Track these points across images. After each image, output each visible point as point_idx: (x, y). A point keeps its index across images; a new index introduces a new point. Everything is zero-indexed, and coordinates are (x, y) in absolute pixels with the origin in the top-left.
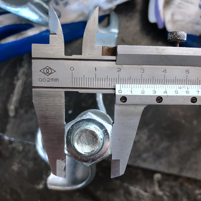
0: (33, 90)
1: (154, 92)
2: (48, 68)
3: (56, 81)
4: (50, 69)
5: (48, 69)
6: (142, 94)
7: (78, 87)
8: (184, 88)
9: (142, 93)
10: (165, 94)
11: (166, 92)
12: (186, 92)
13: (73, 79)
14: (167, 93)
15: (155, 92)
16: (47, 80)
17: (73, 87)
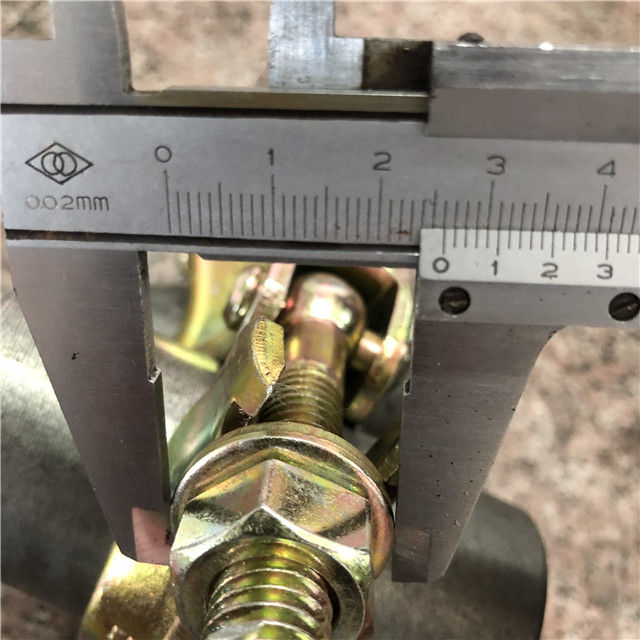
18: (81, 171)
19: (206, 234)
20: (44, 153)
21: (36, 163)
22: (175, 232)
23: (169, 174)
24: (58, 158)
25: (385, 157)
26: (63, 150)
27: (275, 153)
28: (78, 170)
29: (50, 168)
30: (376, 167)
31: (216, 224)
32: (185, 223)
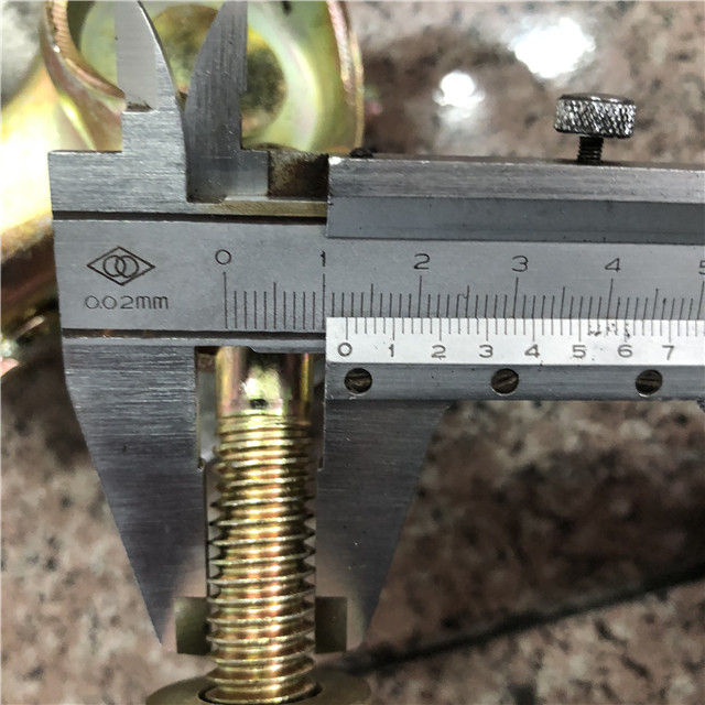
0: (66, 341)
1: (483, 351)
2: (120, 253)
3: (157, 305)
4: (132, 256)
5: (121, 258)
9: (434, 356)
10: (533, 360)
11: (534, 351)
12: (620, 351)
13: (230, 298)
14: (537, 355)
15: (491, 352)
16: (121, 302)
17: (230, 329)
18: (143, 274)
19: (260, 328)
20: (106, 256)
21: (98, 265)
22: (231, 328)
23: (227, 275)
24: (120, 261)
25: (425, 259)
26: (124, 253)
27: (327, 256)
28: (140, 271)
29: (112, 271)
30: (416, 267)
31: (270, 319)
32: (241, 319)
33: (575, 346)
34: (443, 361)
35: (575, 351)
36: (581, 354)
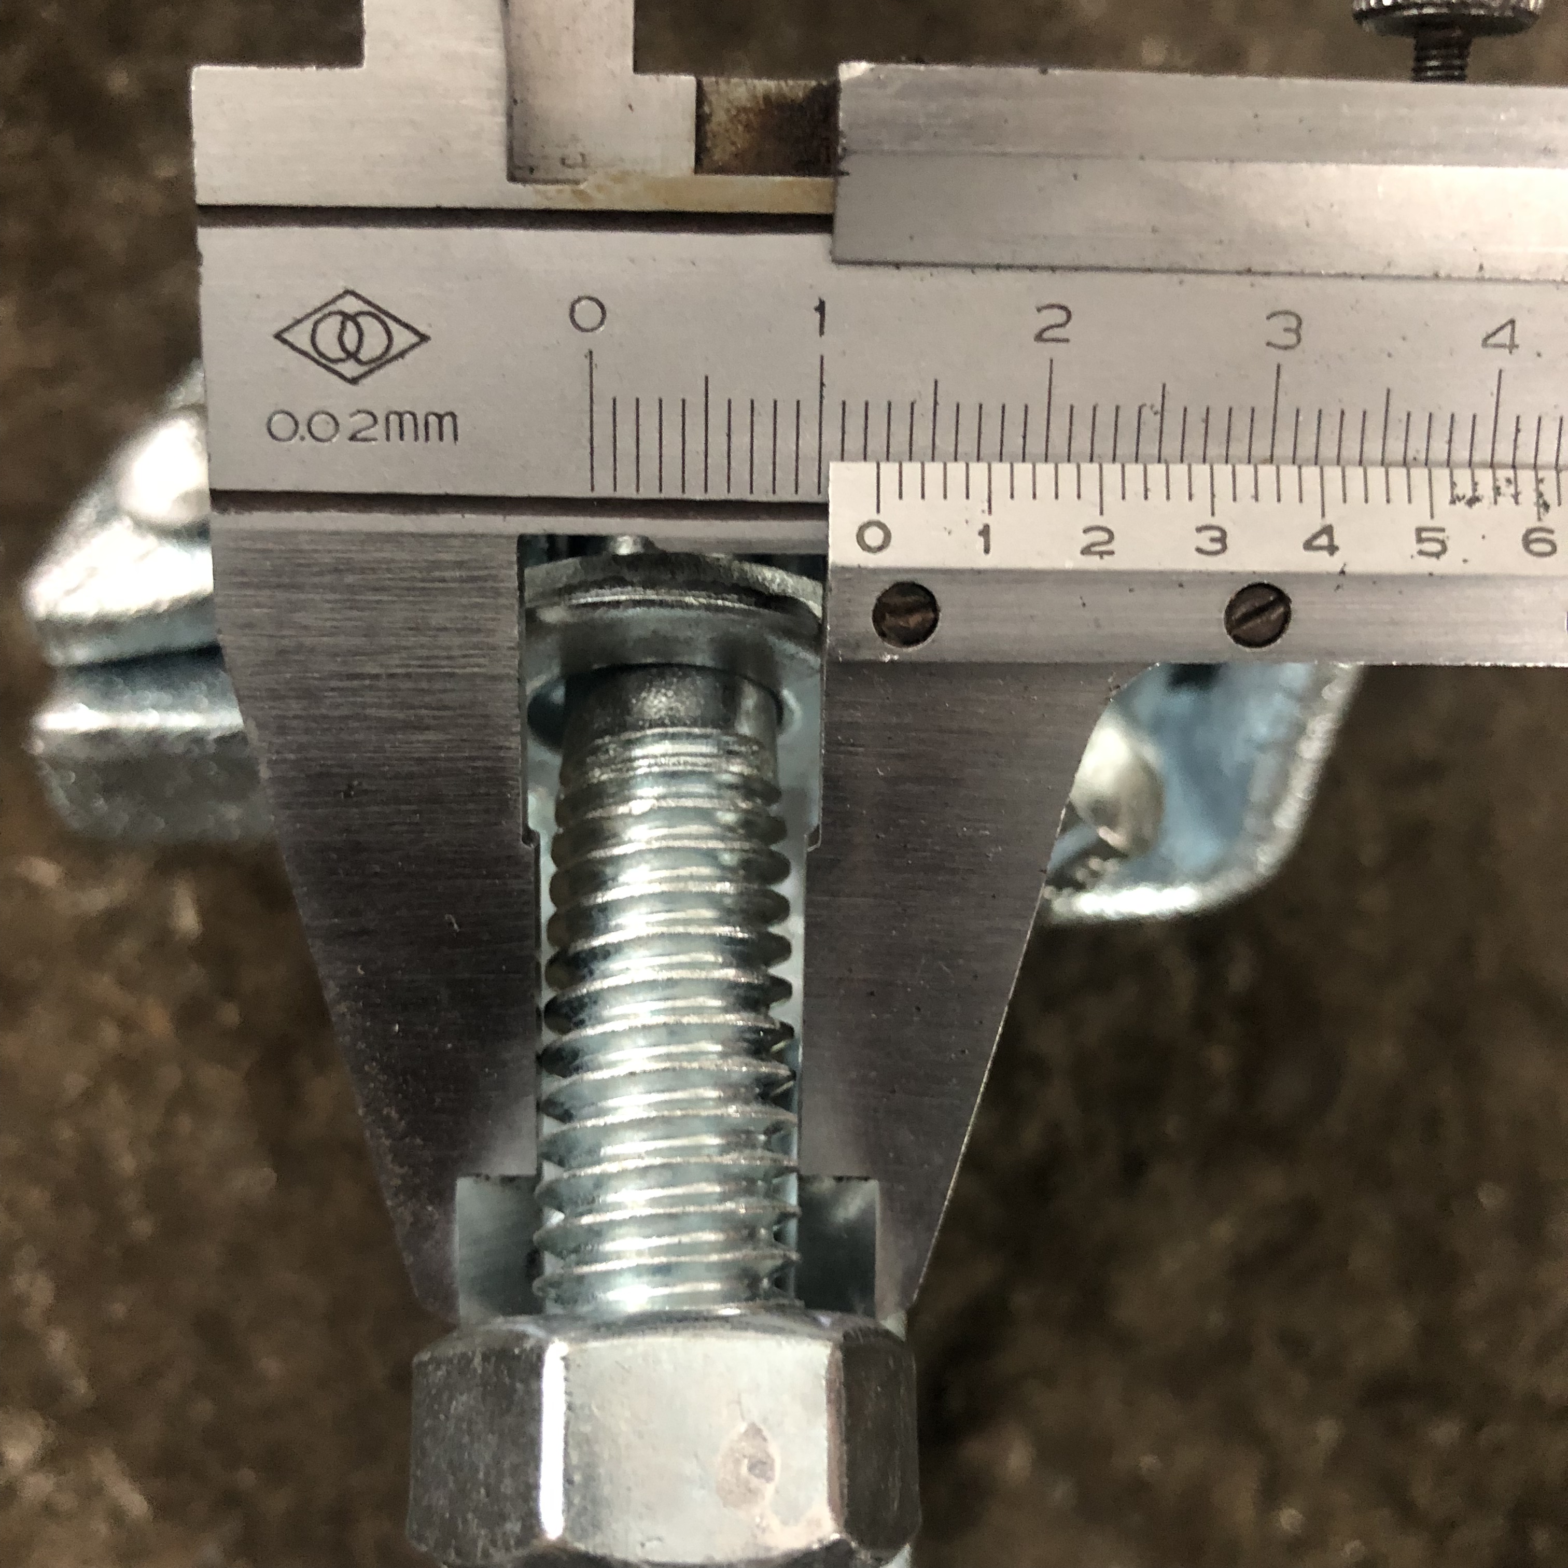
1: (1204, 541)
3: (433, 431)
5: (352, 318)
6: (1093, 563)
7: (649, 492)
8: (1506, 501)
9: (1087, 551)
10: (1321, 562)
11: (1323, 540)
12: (1527, 542)
13: (603, 417)
14: (1332, 549)
15: (1223, 539)
16: (348, 425)
17: (600, 491)
33: (1419, 531)
34: (1108, 563)
35: (1420, 540)
36: (1436, 547)
